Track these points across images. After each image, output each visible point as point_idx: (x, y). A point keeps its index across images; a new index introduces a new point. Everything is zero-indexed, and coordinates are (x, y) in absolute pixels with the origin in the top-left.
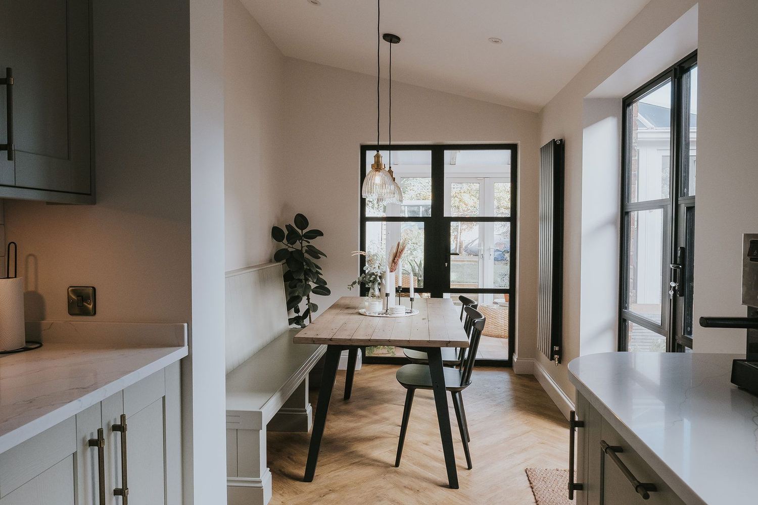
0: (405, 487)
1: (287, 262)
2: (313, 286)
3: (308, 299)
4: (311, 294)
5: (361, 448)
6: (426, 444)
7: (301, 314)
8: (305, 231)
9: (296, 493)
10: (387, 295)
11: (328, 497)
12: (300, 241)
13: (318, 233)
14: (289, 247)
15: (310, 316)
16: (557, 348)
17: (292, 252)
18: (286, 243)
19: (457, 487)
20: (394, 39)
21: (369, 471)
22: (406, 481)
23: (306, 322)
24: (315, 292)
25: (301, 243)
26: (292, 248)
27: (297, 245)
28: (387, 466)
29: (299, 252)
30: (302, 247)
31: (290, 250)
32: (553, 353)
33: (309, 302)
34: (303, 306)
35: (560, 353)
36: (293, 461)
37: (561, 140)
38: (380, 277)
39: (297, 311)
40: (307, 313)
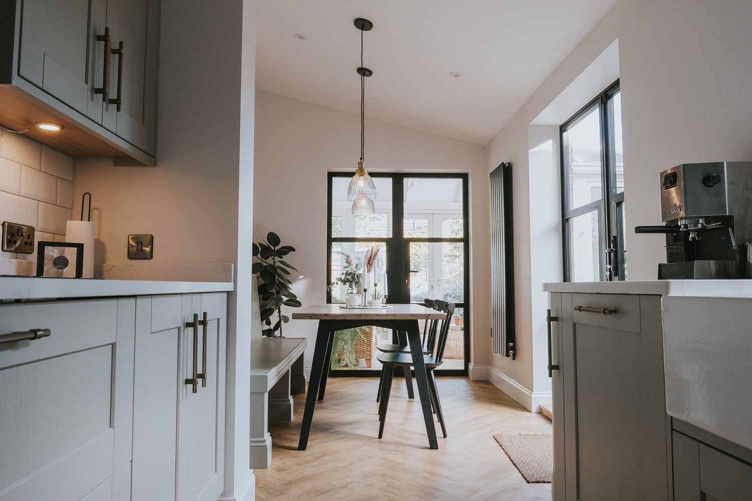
0: (391, 450)
1: (262, 275)
2: (285, 299)
3: (279, 312)
4: (283, 307)
5: (344, 429)
6: (403, 425)
7: (272, 327)
8: (277, 248)
9: (293, 457)
10: (365, 290)
11: (323, 458)
12: (273, 257)
13: (289, 249)
14: (263, 261)
15: (281, 328)
16: (511, 344)
17: (266, 266)
18: (260, 258)
19: (437, 448)
20: (366, 73)
21: (355, 442)
22: (390, 447)
23: (277, 333)
24: (286, 304)
25: (274, 259)
26: (266, 262)
27: (270, 261)
28: (370, 438)
29: (273, 267)
30: (274, 262)
31: (265, 264)
32: (508, 349)
33: (280, 314)
34: (274, 318)
35: (514, 348)
36: (284, 438)
37: (509, 163)
38: (357, 277)
39: (269, 323)
40: (278, 325)
